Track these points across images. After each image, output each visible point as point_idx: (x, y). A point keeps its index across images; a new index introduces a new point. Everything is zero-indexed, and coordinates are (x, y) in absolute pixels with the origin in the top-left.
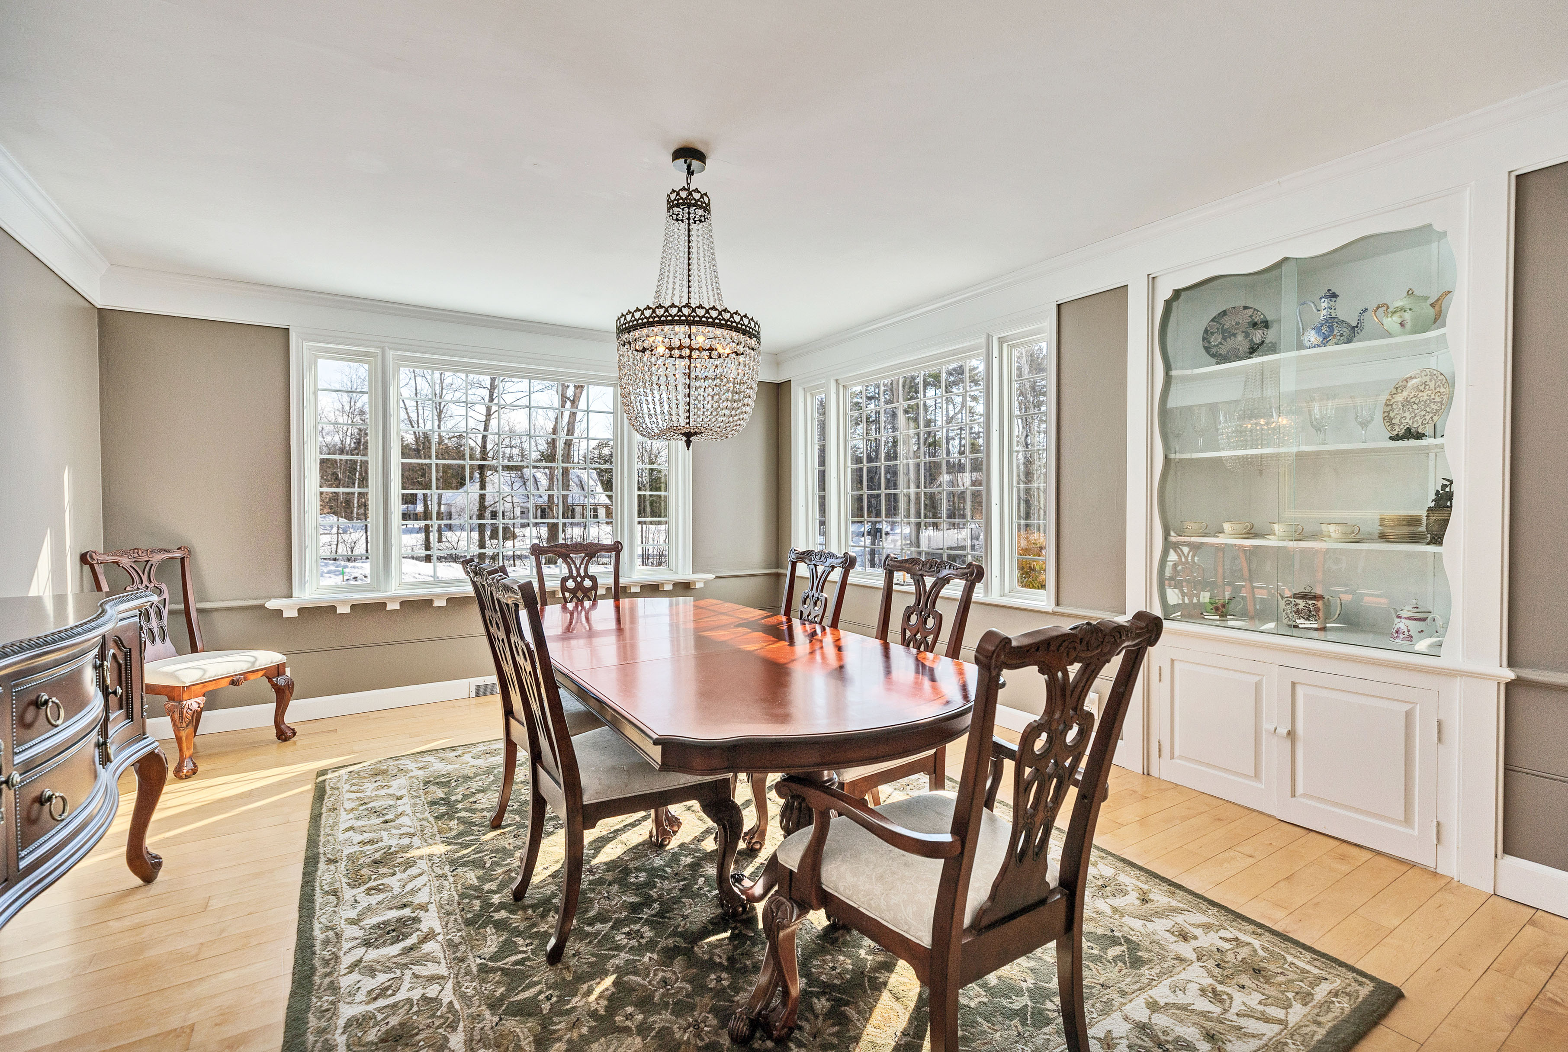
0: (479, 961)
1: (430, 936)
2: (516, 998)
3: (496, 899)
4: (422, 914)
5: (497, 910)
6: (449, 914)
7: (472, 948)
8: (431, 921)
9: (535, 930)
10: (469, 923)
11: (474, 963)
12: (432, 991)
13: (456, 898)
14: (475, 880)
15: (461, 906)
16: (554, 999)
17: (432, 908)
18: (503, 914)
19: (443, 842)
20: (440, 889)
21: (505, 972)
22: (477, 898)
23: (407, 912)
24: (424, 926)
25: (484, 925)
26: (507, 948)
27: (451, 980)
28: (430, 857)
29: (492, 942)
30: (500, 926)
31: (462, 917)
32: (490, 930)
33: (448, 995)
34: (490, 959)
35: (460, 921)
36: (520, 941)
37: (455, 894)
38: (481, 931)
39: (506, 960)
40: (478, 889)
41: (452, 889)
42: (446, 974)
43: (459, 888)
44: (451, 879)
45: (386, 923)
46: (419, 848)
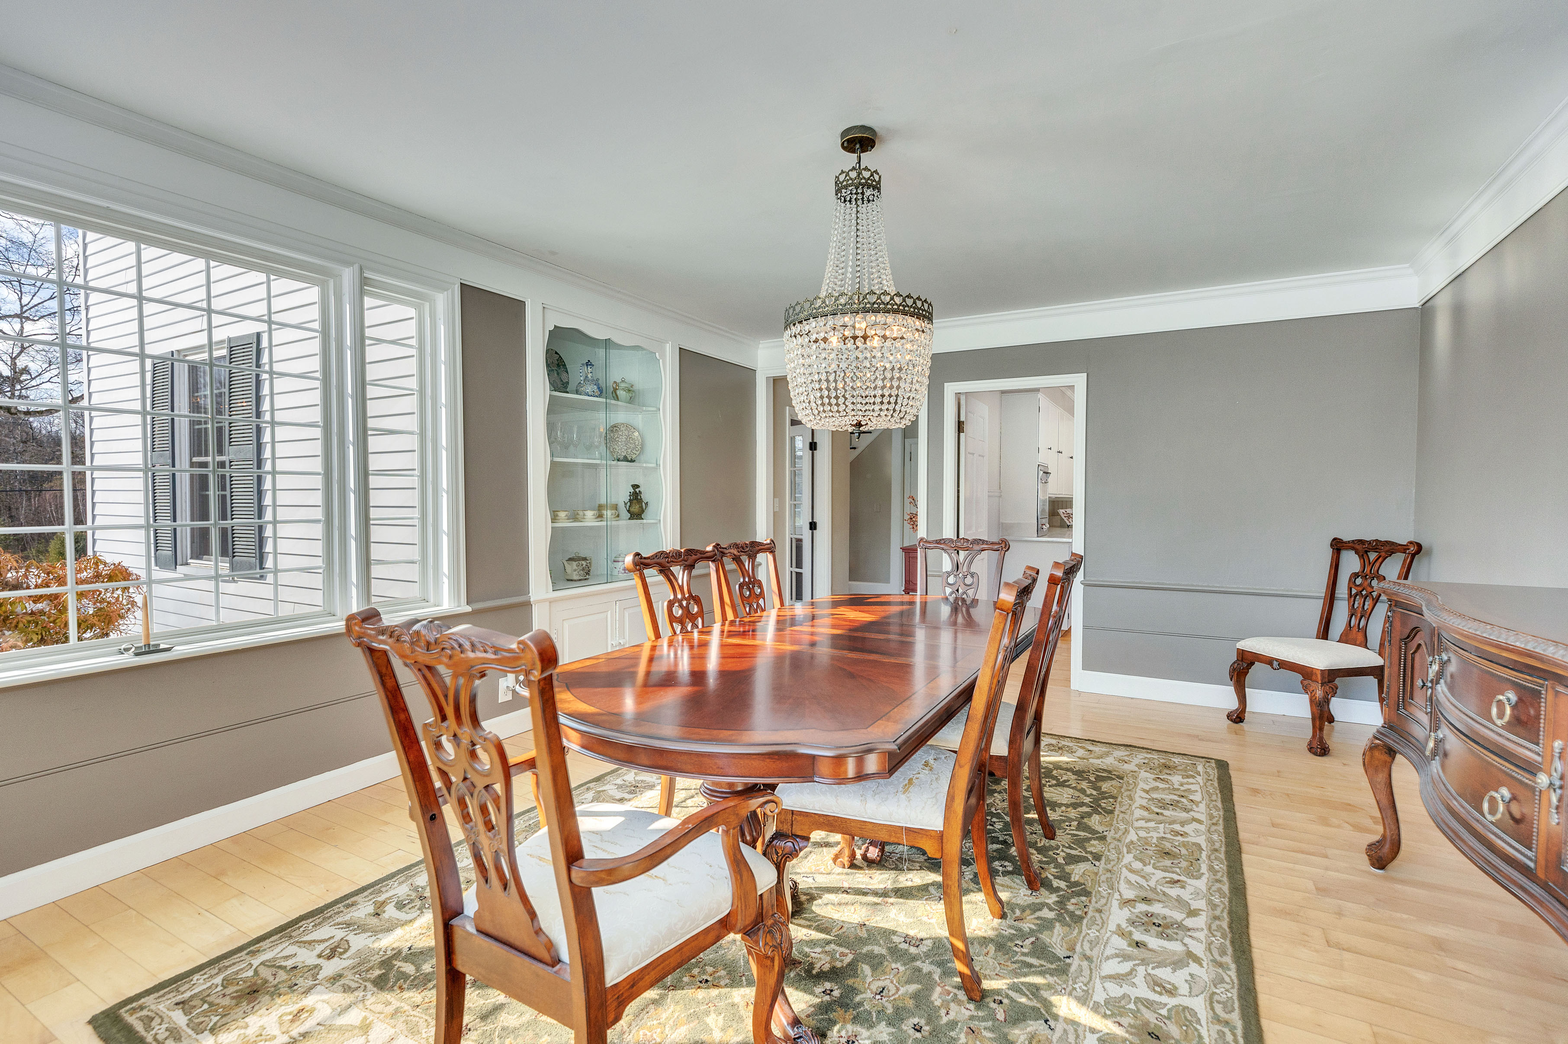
0: (1097, 863)
1: (1127, 903)
2: (1087, 835)
3: (1052, 899)
4: (1124, 925)
5: (1058, 889)
6: (1100, 911)
7: (1096, 874)
8: (1118, 916)
9: (1044, 859)
10: (1087, 894)
11: (1102, 864)
12: (1138, 865)
13: (1085, 921)
14: (1056, 931)
15: (1086, 910)
16: (1067, 824)
17: (1112, 927)
18: (1056, 883)
19: (1056, 1017)
20: (1094, 944)
21: (1085, 849)
22: (1067, 911)
23: (1138, 936)
24: (1126, 913)
25: (1077, 884)
26: (1072, 860)
27: (1123, 863)
28: (1084, 1000)
29: (1078, 871)
30: (1064, 876)
31: (1090, 901)
32: (1075, 878)
33: (1128, 858)
34: (1088, 860)
35: (1094, 900)
36: (1061, 860)
37: (1084, 927)
38: (1082, 881)
39: (1079, 854)
40: (1060, 918)
41: (1083, 934)
42: (1124, 869)
43: (1076, 931)
44: (1078, 948)
45: (1161, 935)
46: (1093, 1031)
